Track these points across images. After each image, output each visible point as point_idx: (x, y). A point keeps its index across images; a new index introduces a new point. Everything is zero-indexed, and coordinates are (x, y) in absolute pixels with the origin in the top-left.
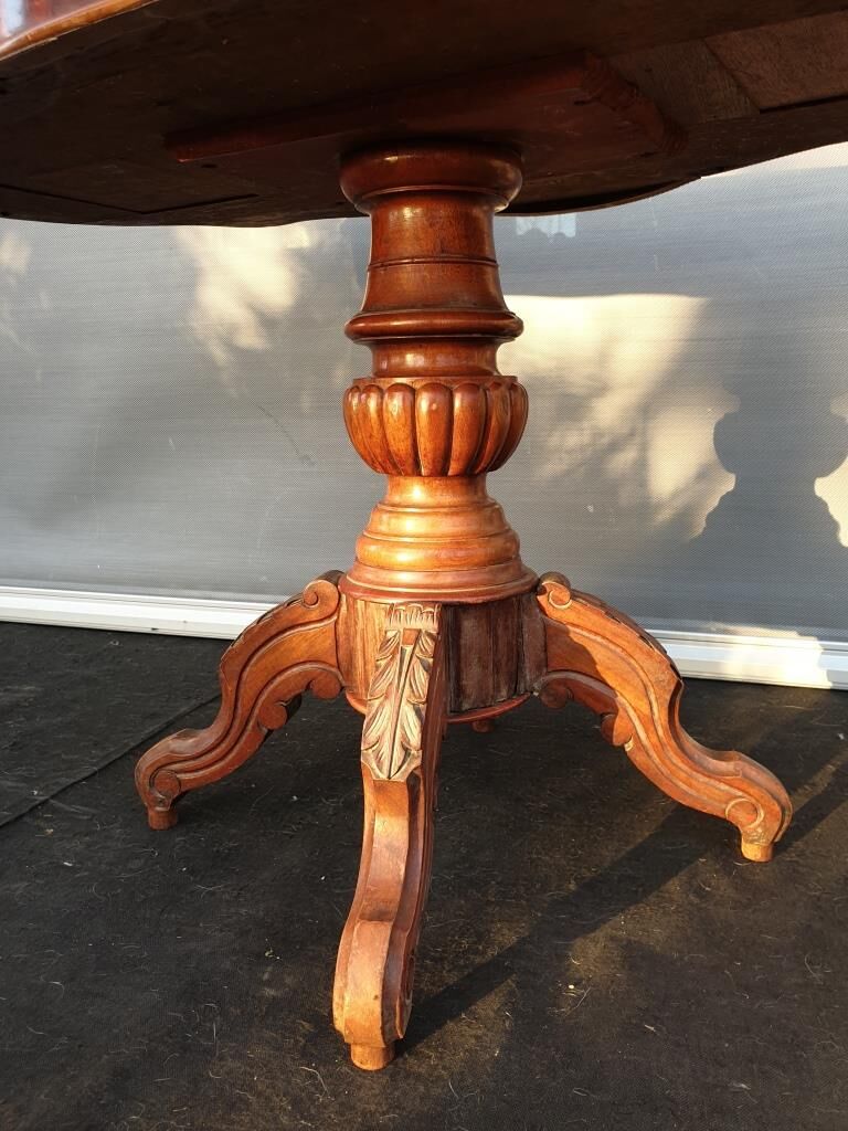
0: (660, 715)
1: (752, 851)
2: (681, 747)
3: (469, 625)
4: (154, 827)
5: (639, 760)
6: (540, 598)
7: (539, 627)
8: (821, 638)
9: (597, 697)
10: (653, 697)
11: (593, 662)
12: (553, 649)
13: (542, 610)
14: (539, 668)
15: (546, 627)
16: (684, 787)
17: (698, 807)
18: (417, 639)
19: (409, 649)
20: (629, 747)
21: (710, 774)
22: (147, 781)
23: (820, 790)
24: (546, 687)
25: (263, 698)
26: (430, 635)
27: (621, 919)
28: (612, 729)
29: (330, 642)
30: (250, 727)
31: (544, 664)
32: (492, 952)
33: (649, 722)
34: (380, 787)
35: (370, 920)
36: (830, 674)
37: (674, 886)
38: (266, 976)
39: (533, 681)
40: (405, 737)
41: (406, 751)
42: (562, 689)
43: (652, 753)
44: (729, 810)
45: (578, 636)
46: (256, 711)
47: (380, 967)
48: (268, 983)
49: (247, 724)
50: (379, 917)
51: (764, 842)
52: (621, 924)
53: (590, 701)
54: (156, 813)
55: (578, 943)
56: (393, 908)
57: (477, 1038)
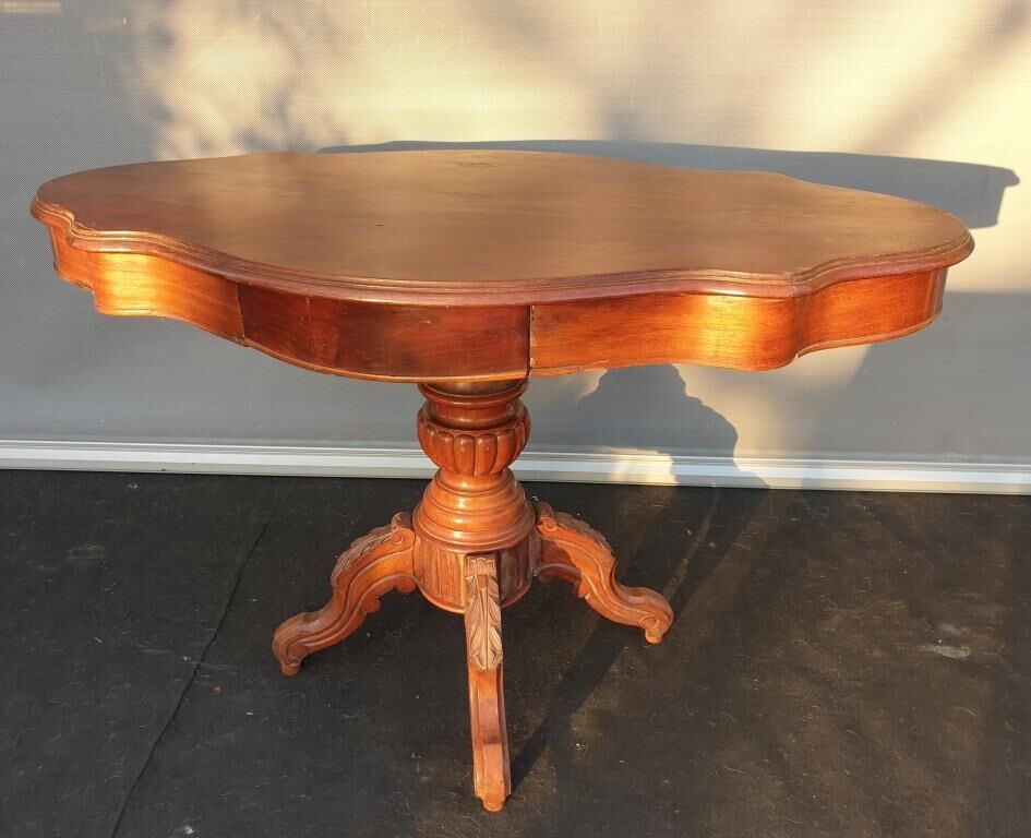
0: (604, 579)
1: (653, 637)
2: (616, 594)
3: (504, 556)
4: (288, 674)
5: (593, 603)
6: (540, 527)
7: (538, 540)
8: (672, 454)
9: (570, 574)
10: (601, 571)
11: (568, 557)
12: (546, 553)
13: (540, 532)
14: (537, 562)
15: (542, 541)
16: (616, 613)
17: (624, 622)
18: (487, 582)
19: (483, 590)
20: (587, 598)
21: (631, 605)
22: (284, 651)
23: (681, 581)
24: (543, 572)
25: (364, 596)
26: (492, 578)
27: (592, 697)
28: (578, 589)
29: (409, 562)
30: (355, 613)
31: (541, 560)
32: (532, 731)
33: (598, 584)
34: (481, 673)
35: (489, 743)
36: (678, 477)
37: (614, 669)
38: (418, 770)
39: (535, 571)
40: (492, 645)
41: (494, 652)
42: (552, 572)
43: (600, 599)
44: (641, 622)
45: (560, 543)
46: (360, 604)
47: (501, 767)
48: (421, 773)
49: (354, 610)
50: (492, 741)
51: (660, 635)
52: (593, 702)
53: (567, 577)
54: (289, 668)
55: (573, 715)
56: (498, 733)
57: (542, 784)
